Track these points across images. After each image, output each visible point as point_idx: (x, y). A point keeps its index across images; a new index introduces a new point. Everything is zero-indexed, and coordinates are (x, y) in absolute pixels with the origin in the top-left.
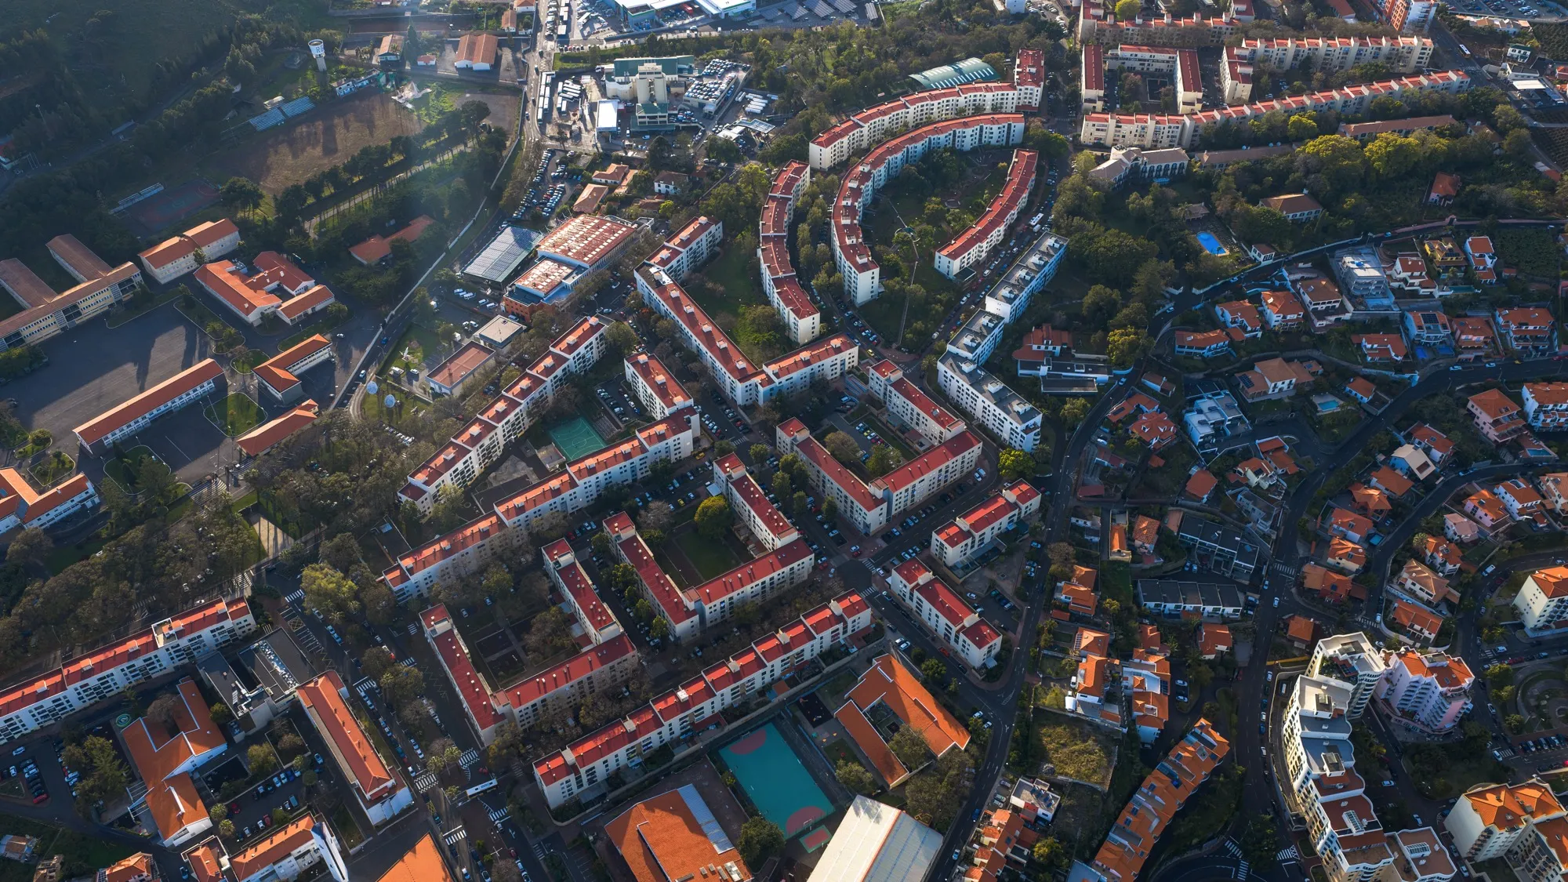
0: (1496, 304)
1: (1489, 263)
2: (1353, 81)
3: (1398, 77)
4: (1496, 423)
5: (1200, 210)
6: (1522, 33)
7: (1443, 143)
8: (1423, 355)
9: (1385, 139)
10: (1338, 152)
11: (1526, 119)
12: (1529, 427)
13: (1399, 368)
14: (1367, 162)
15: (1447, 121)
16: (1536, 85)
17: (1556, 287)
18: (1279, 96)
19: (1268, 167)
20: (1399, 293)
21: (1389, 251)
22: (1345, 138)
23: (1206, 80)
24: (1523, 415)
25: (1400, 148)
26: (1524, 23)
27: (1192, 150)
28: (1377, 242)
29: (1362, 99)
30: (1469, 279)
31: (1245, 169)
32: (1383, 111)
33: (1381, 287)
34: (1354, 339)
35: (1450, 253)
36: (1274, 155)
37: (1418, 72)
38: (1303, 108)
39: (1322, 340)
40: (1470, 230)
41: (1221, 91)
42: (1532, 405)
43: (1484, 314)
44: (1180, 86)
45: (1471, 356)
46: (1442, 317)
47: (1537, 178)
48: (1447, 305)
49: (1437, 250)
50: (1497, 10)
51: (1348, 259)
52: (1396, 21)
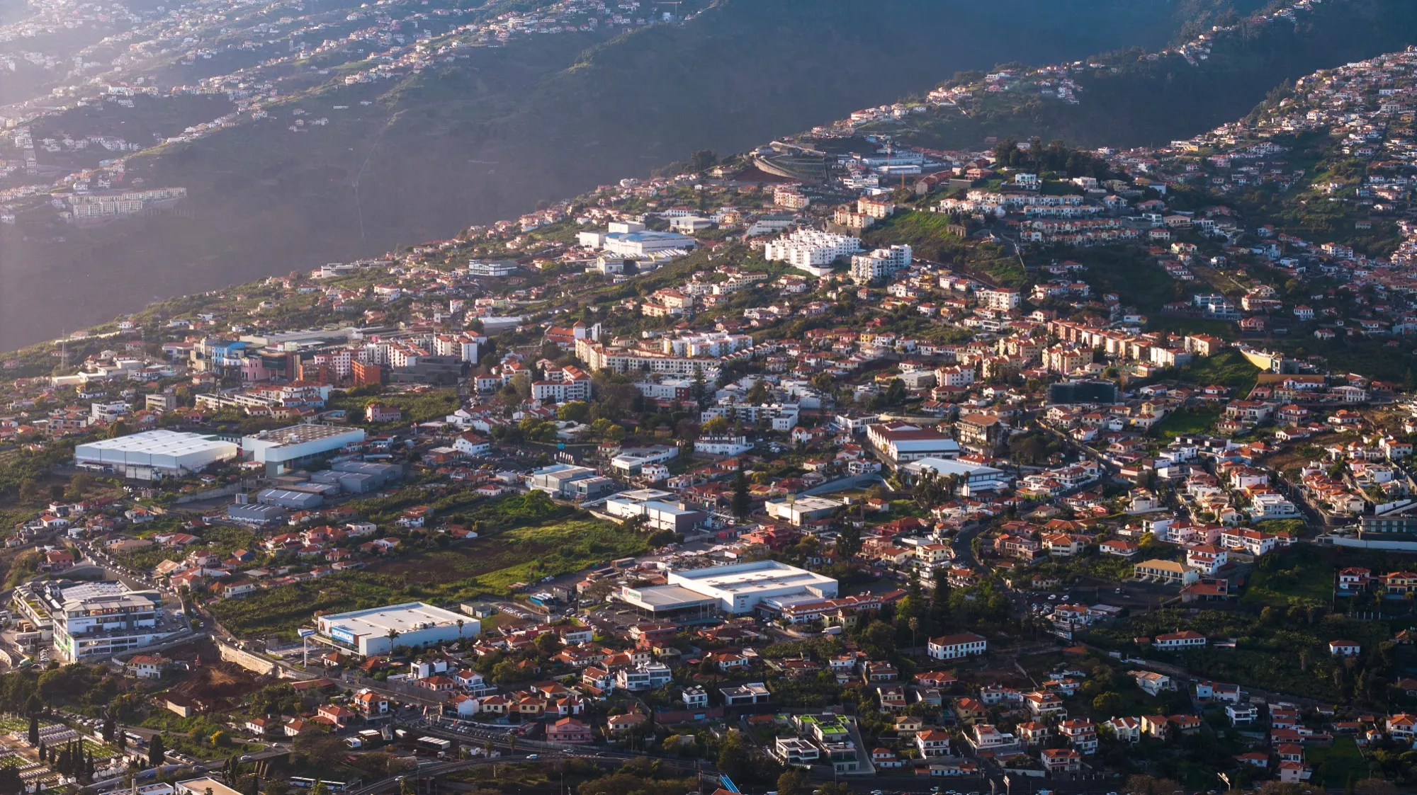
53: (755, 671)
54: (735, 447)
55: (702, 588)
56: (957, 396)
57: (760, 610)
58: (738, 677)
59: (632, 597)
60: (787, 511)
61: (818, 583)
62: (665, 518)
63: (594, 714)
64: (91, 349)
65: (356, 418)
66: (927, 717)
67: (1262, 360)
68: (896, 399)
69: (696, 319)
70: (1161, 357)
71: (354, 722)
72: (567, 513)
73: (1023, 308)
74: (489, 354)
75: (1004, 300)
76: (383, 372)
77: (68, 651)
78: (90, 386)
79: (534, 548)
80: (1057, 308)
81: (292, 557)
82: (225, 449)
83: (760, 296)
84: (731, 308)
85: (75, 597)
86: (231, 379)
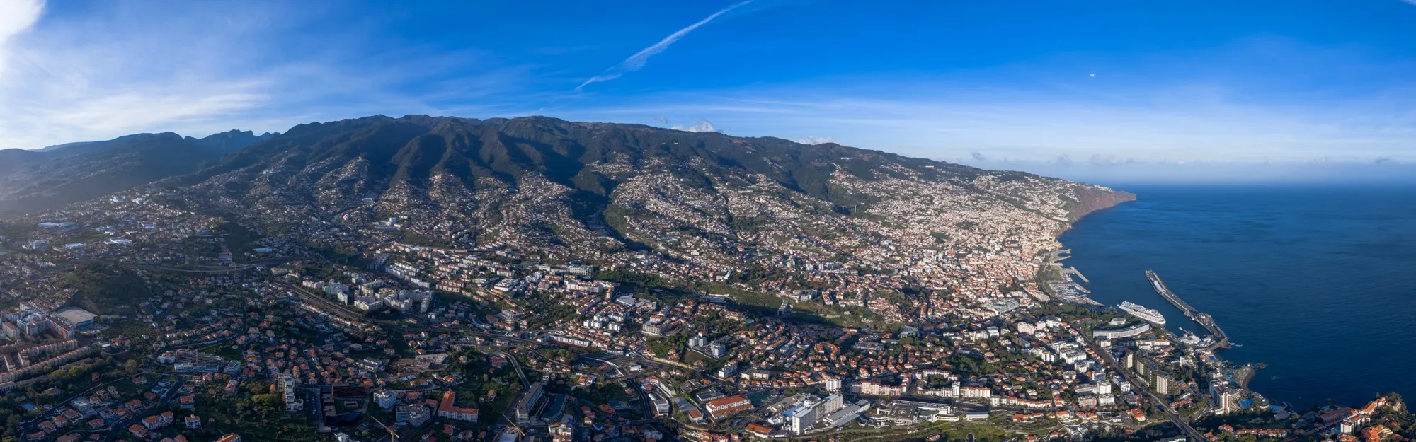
0: (123, 402)
1: (117, 393)
2: (59, 355)
3: (71, 351)
4: (140, 432)
5: (24, 398)
6: (99, 334)
7: (90, 365)
8: (109, 422)
9: (73, 368)
10: (62, 374)
11: (109, 354)
12: (149, 430)
13: (104, 427)
14: (70, 375)
15: (89, 359)
16: (107, 345)
17: (137, 393)
18: (38, 362)
19: (41, 382)
20: (95, 408)
21: (88, 397)
22: (62, 369)
23: (14, 360)
24: (146, 428)
25: (79, 369)
26: (98, 331)
27: (15, 382)
28: (82, 396)
29: (63, 359)
30: (113, 398)
31: (34, 384)
32: (70, 361)
33: (89, 407)
34: (87, 423)
35: (104, 393)
36: (43, 379)
37: (76, 349)
38: (46, 364)
39: (77, 427)
40: (107, 386)
41: (20, 364)
42: (147, 425)
43: (122, 406)
44: (7, 364)
45: (123, 418)
46: (110, 411)
47: (119, 368)
48: (110, 407)
49: (101, 393)
50: (90, 329)
51: (76, 402)
52: (65, 337)
53: (120, 251)
54: (123, 225)
55: (115, 242)
56: (153, 219)
57: (122, 244)
58: (117, 252)
59: (105, 243)
60: (128, 233)
61: (130, 241)
62: (112, 234)
63: (98, 256)
64: (43, 213)
65: (75, 221)
66: (141, 257)
67: (193, 213)
68: (146, 219)
69: (122, 210)
70: (180, 213)
71: (68, 256)
72: (100, 233)
73: (165, 208)
74: (94, 214)
75: (162, 207)
76: (80, 216)
77: (34, 247)
78: (42, 217)
79: (95, 237)
80: (170, 208)
81: (64, 238)
82: (58, 225)
83: (131, 207)
84: (127, 208)
85: (36, 241)
86: (61, 217)
